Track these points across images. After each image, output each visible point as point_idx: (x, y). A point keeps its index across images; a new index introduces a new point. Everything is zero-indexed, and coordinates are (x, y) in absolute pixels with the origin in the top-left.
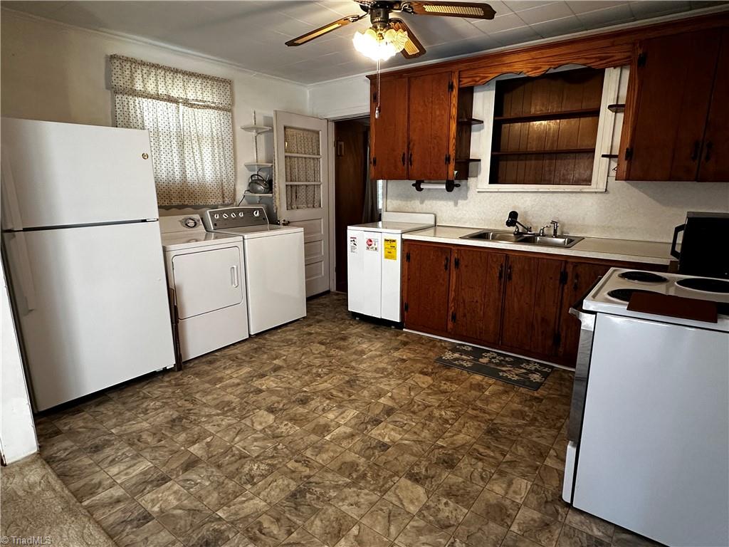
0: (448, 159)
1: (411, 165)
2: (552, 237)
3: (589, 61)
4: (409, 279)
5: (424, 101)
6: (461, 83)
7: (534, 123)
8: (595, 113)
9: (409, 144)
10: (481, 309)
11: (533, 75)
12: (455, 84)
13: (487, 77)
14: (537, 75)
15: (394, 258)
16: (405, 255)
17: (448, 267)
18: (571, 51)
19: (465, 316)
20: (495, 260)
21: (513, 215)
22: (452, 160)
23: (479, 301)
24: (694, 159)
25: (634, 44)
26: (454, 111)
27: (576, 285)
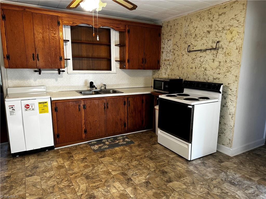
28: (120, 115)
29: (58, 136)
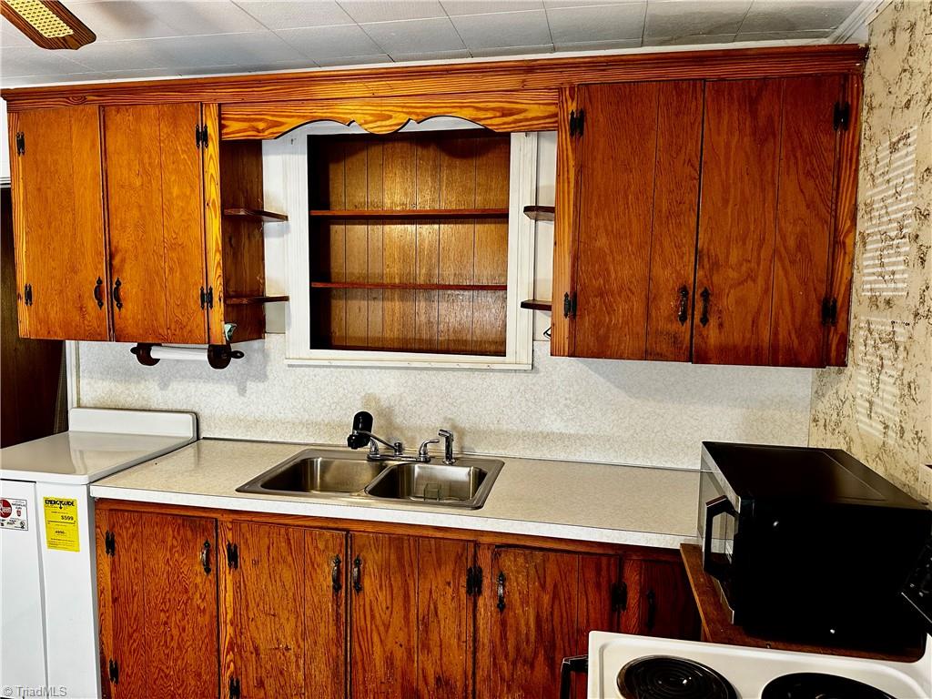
0: (207, 298)
1: (120, 306)
2: (444, 464)
3: (481, 115)
4: (115, 600)
5: (141, 162)
6: (224, 131)
7: (393, 227)
8: (501, 216)
9: (112, 256)
10: (298, 666)
11: (377, 131)
12: (212, 130)
13: (281, 124)
14: (384, 131)
15: (72, 545)
16: (103, 540)
17: (213, 567)
18: (447, 90)
19: (261, 684)
20: (321, 546)
21: (363, 420)
22: (216, 299)
23: (292, 645)
24: (683, 319)
25: (560, 90)
26: (214, 192)
27: (501, 599)
28: (436, 651)
29: (115, 673)
